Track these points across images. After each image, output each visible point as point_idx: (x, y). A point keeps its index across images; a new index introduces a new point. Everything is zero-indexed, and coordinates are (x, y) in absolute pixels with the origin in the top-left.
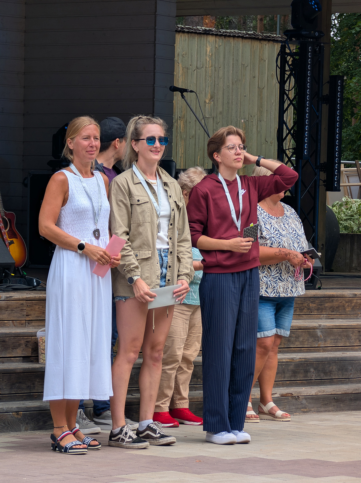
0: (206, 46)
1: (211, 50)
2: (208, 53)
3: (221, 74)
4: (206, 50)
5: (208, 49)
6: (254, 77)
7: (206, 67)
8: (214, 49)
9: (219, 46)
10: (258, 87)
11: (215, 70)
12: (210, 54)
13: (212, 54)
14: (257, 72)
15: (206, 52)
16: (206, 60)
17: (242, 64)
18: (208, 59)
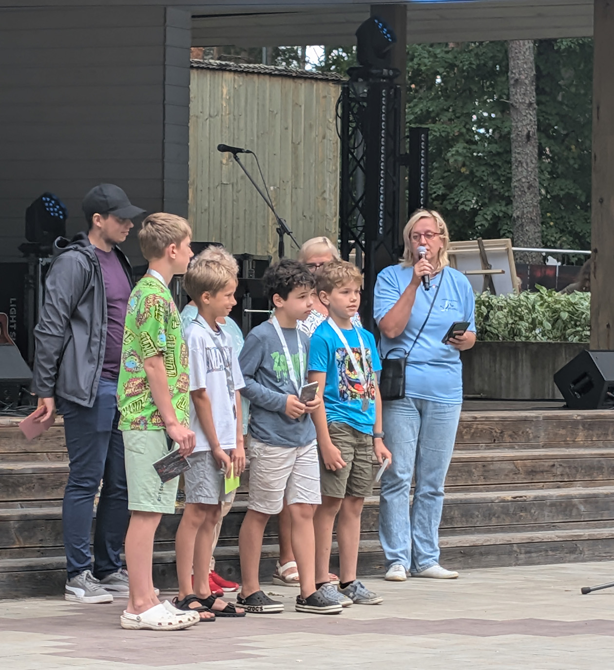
0: (222, 87)
1: (229, 93)
2: (224, 96)
3: (242, 125)
4: (222, 91)
5: (225, 91)
6: (287, 129)
7: (222, 115)
8: (232, 90)
9: (240, 86)
10: (292, 141)
11: (234, 119)
12: (228, 98)
13: (230, 98)
14: (290, 121)
15: (222, 95)
16: (222, 105)
17: (270, 111)
18: (225, 105)
